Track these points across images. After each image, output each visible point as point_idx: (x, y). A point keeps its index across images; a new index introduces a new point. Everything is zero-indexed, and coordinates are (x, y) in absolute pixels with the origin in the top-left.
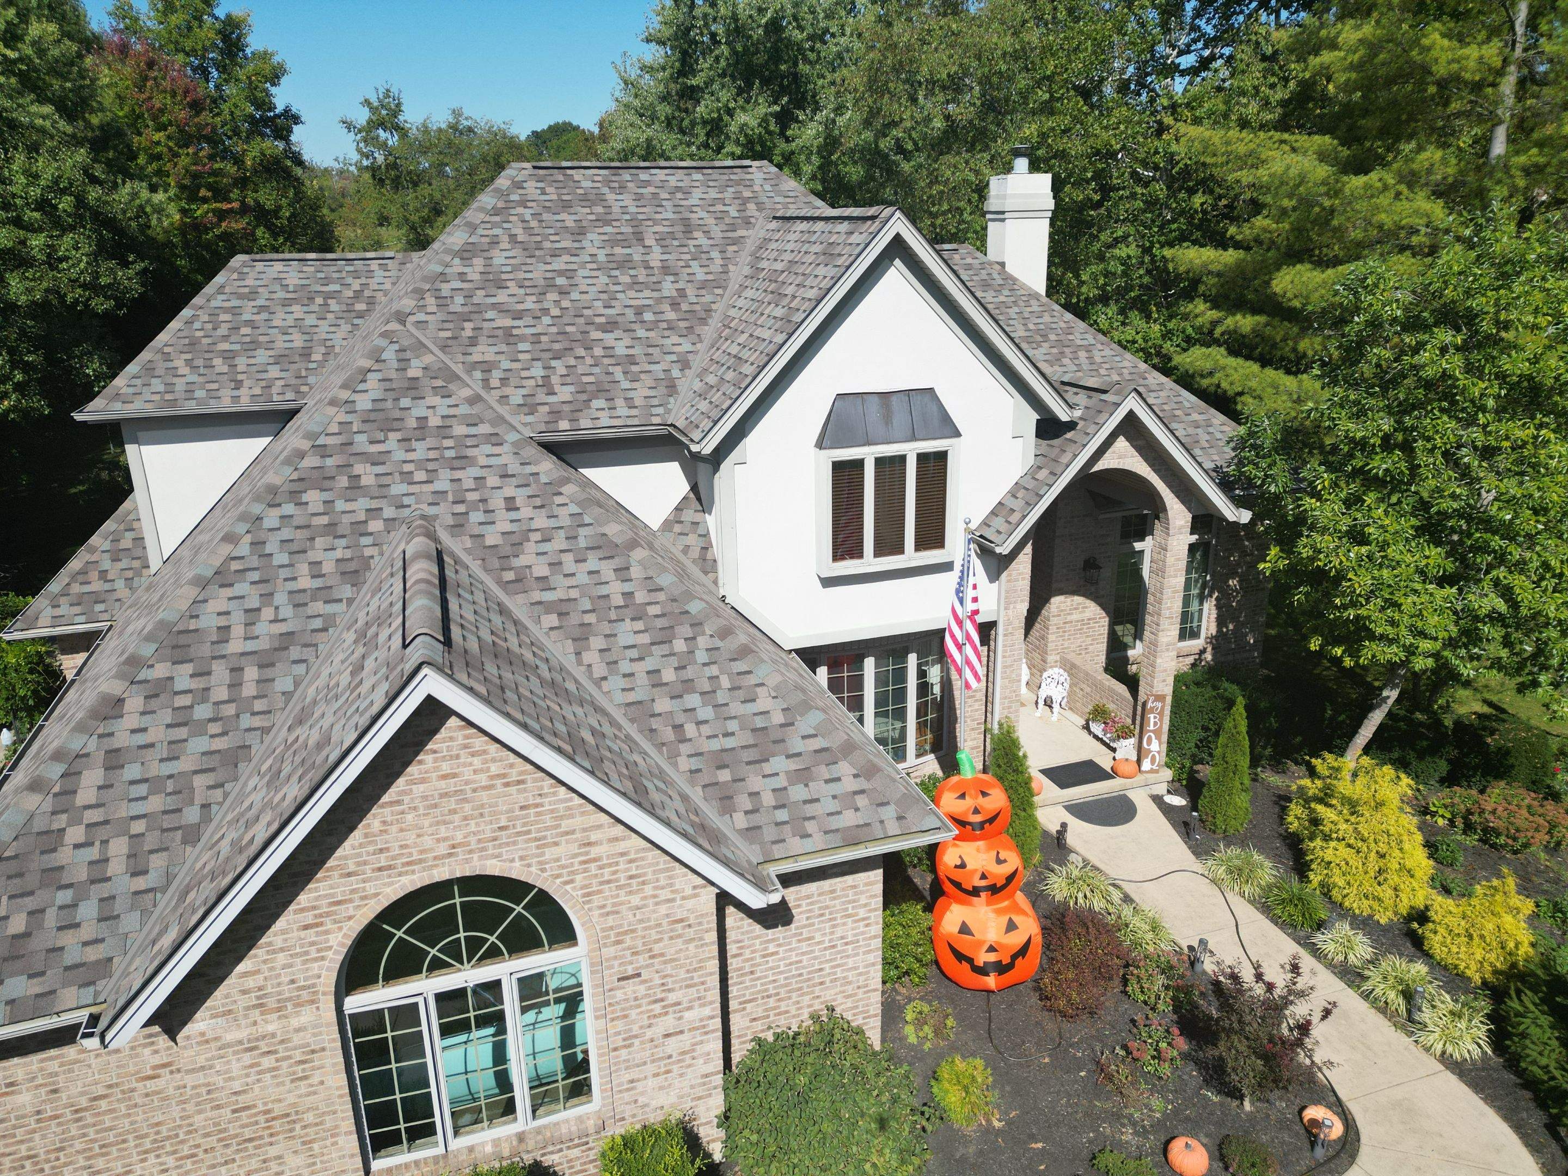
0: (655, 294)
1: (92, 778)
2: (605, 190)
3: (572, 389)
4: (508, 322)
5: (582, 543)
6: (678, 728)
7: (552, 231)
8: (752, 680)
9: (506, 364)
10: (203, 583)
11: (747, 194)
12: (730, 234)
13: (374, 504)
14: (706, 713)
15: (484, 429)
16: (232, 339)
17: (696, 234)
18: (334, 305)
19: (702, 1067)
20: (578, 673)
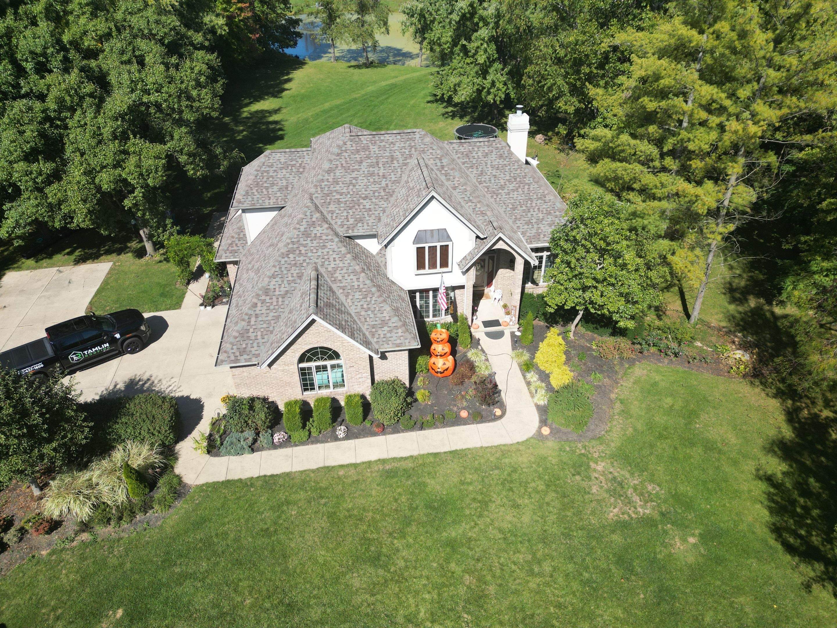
0: (380, 186)
1: (253, 319)
2: (370, 144)
3: (353, 220)
4: (338, 197)
6: (365, 319)
7: (353, 162)
9: (337, 211)
10: (270, 277)
11: (413, 144)
12: (405, 162)
13: (304, 258)
14: (372, 316)
15: (330, 237)
17: (394, 162)
18: (294, 169)
19: (366, 385)
20: (346, 304)
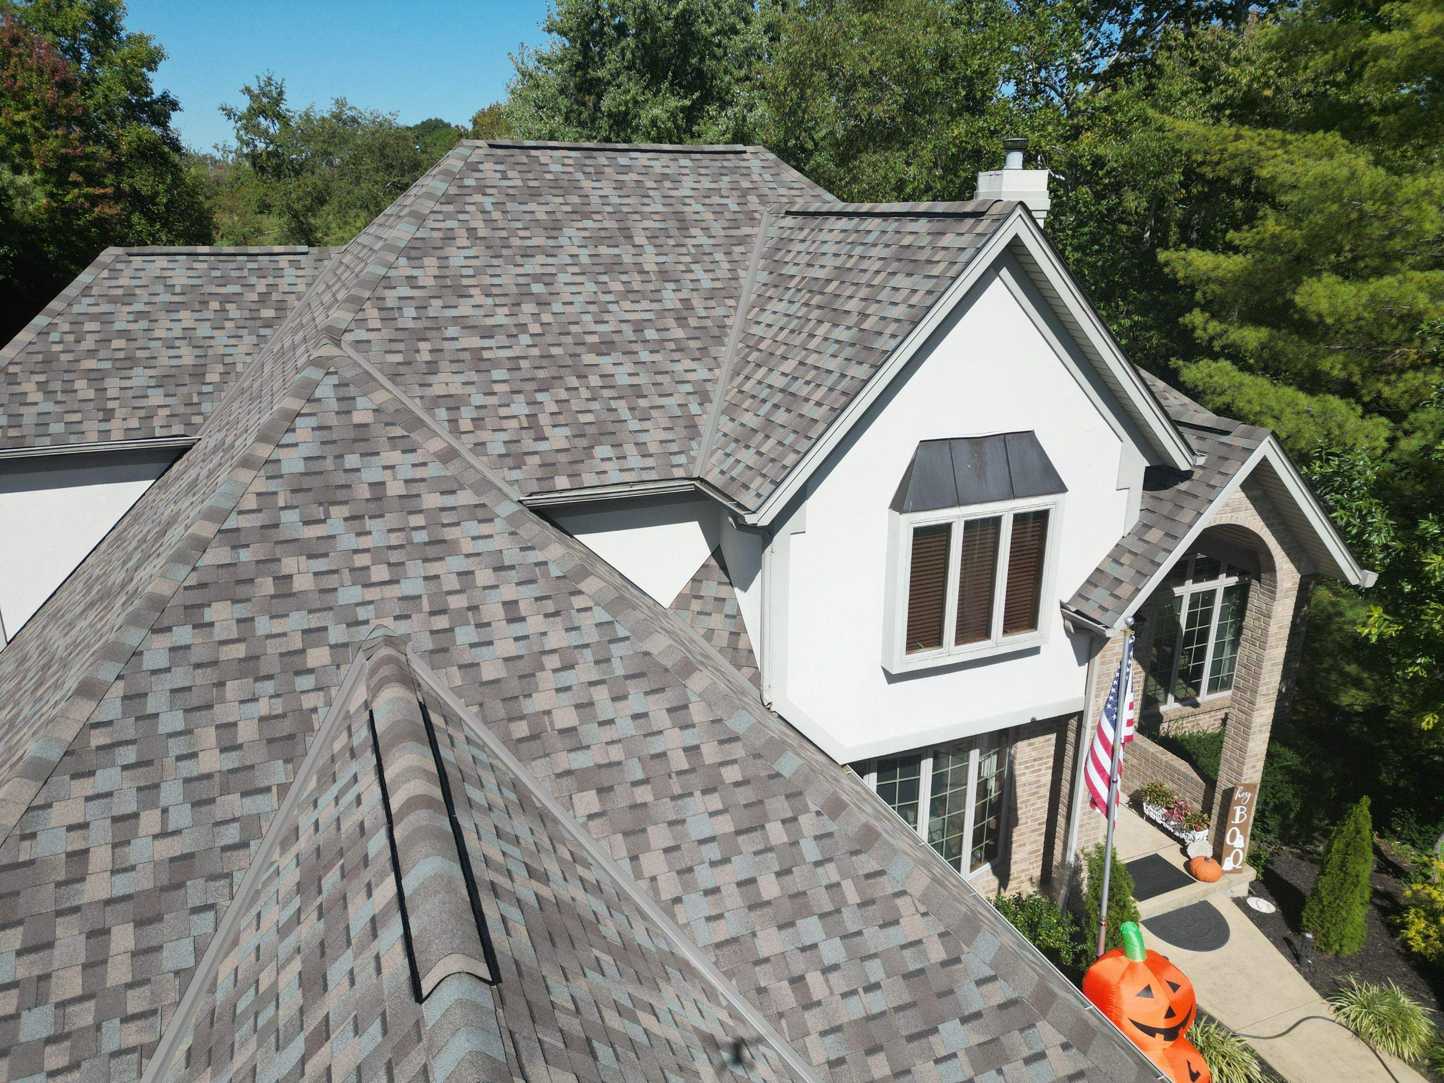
0: (656, 306)
2: (579, 176)
3: (566, 431)
4: (475, 342)
5: (619, 669)
6: (797, 981)
7: (519, 225)
8: (886, 886)
9: (478, 399)
10: (44, 774)
11: (746, 184)
12: (733, 232)
13: (315, 621)
14: (833, 950)
15: (465, 498)
16: (102, 354)
17: (694, 231)
18: (233, 311)
20: (638, 893)
